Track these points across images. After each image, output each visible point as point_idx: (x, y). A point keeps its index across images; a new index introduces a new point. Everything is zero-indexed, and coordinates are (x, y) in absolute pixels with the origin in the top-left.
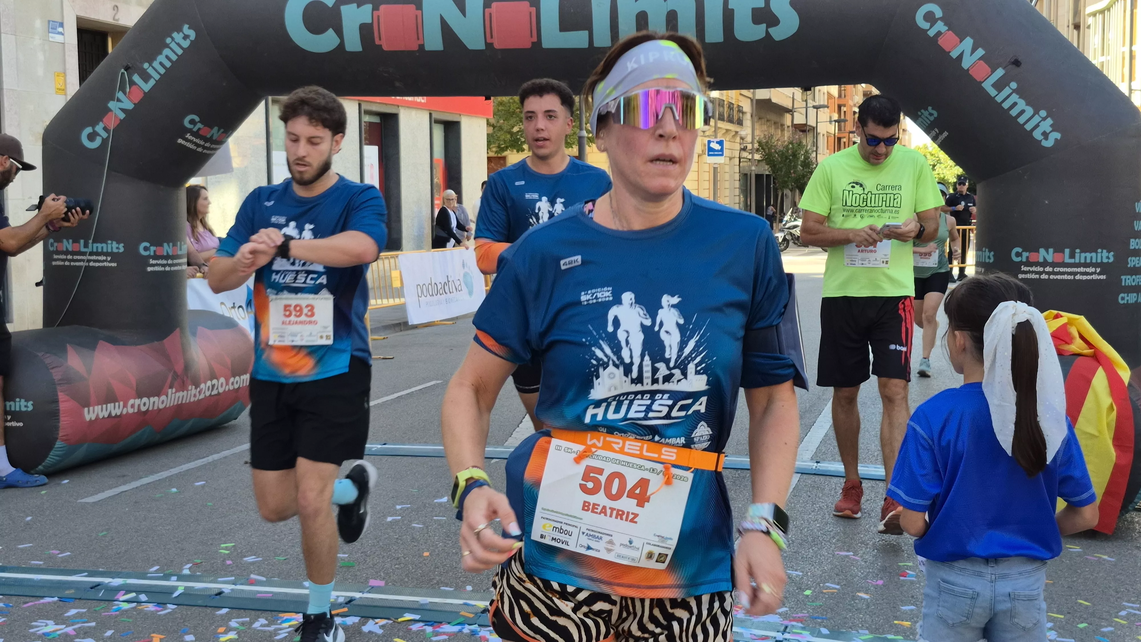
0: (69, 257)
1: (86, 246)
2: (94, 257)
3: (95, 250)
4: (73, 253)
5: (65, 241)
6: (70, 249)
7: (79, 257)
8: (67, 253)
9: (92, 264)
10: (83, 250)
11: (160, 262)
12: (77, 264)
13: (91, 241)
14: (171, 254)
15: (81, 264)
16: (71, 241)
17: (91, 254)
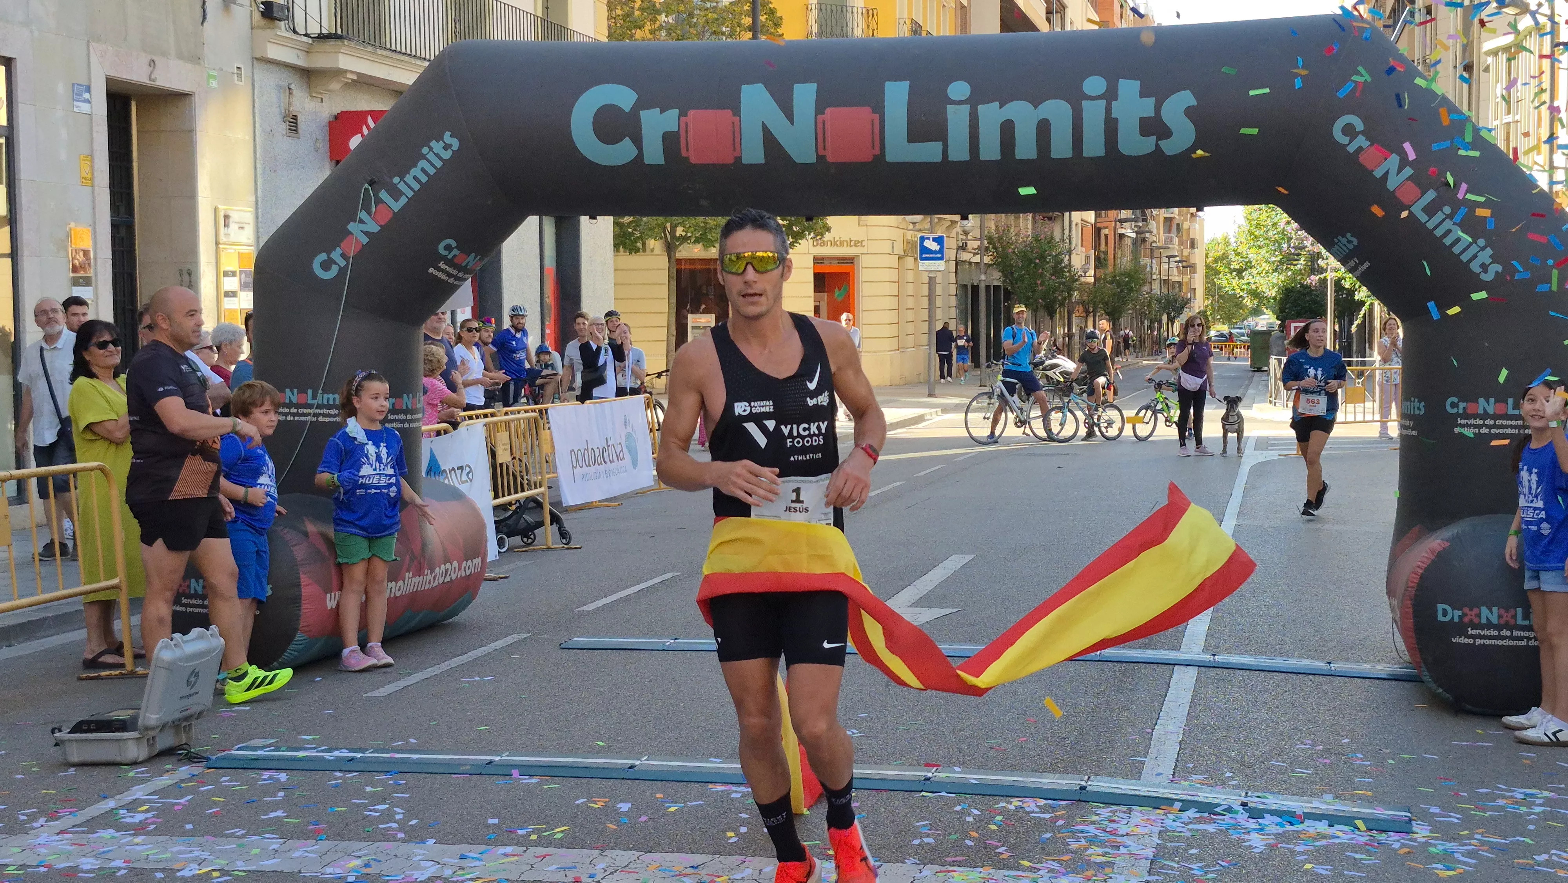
0: (293, 410)
1: (314, 397)
2: (325, 411)
3: (325, 402)
4: (298, 406)
5: (288, 390)
6: (295, 401)
7: (305, 411)
8: (290, 405)
9: (321, 419)
10: (310, 401)
11: (399, 417)
12: (303, 419)
13: (320, 391)
14: (410, 407)
15: (308, 419)
16: (295, 391)
17: (319, 407)
